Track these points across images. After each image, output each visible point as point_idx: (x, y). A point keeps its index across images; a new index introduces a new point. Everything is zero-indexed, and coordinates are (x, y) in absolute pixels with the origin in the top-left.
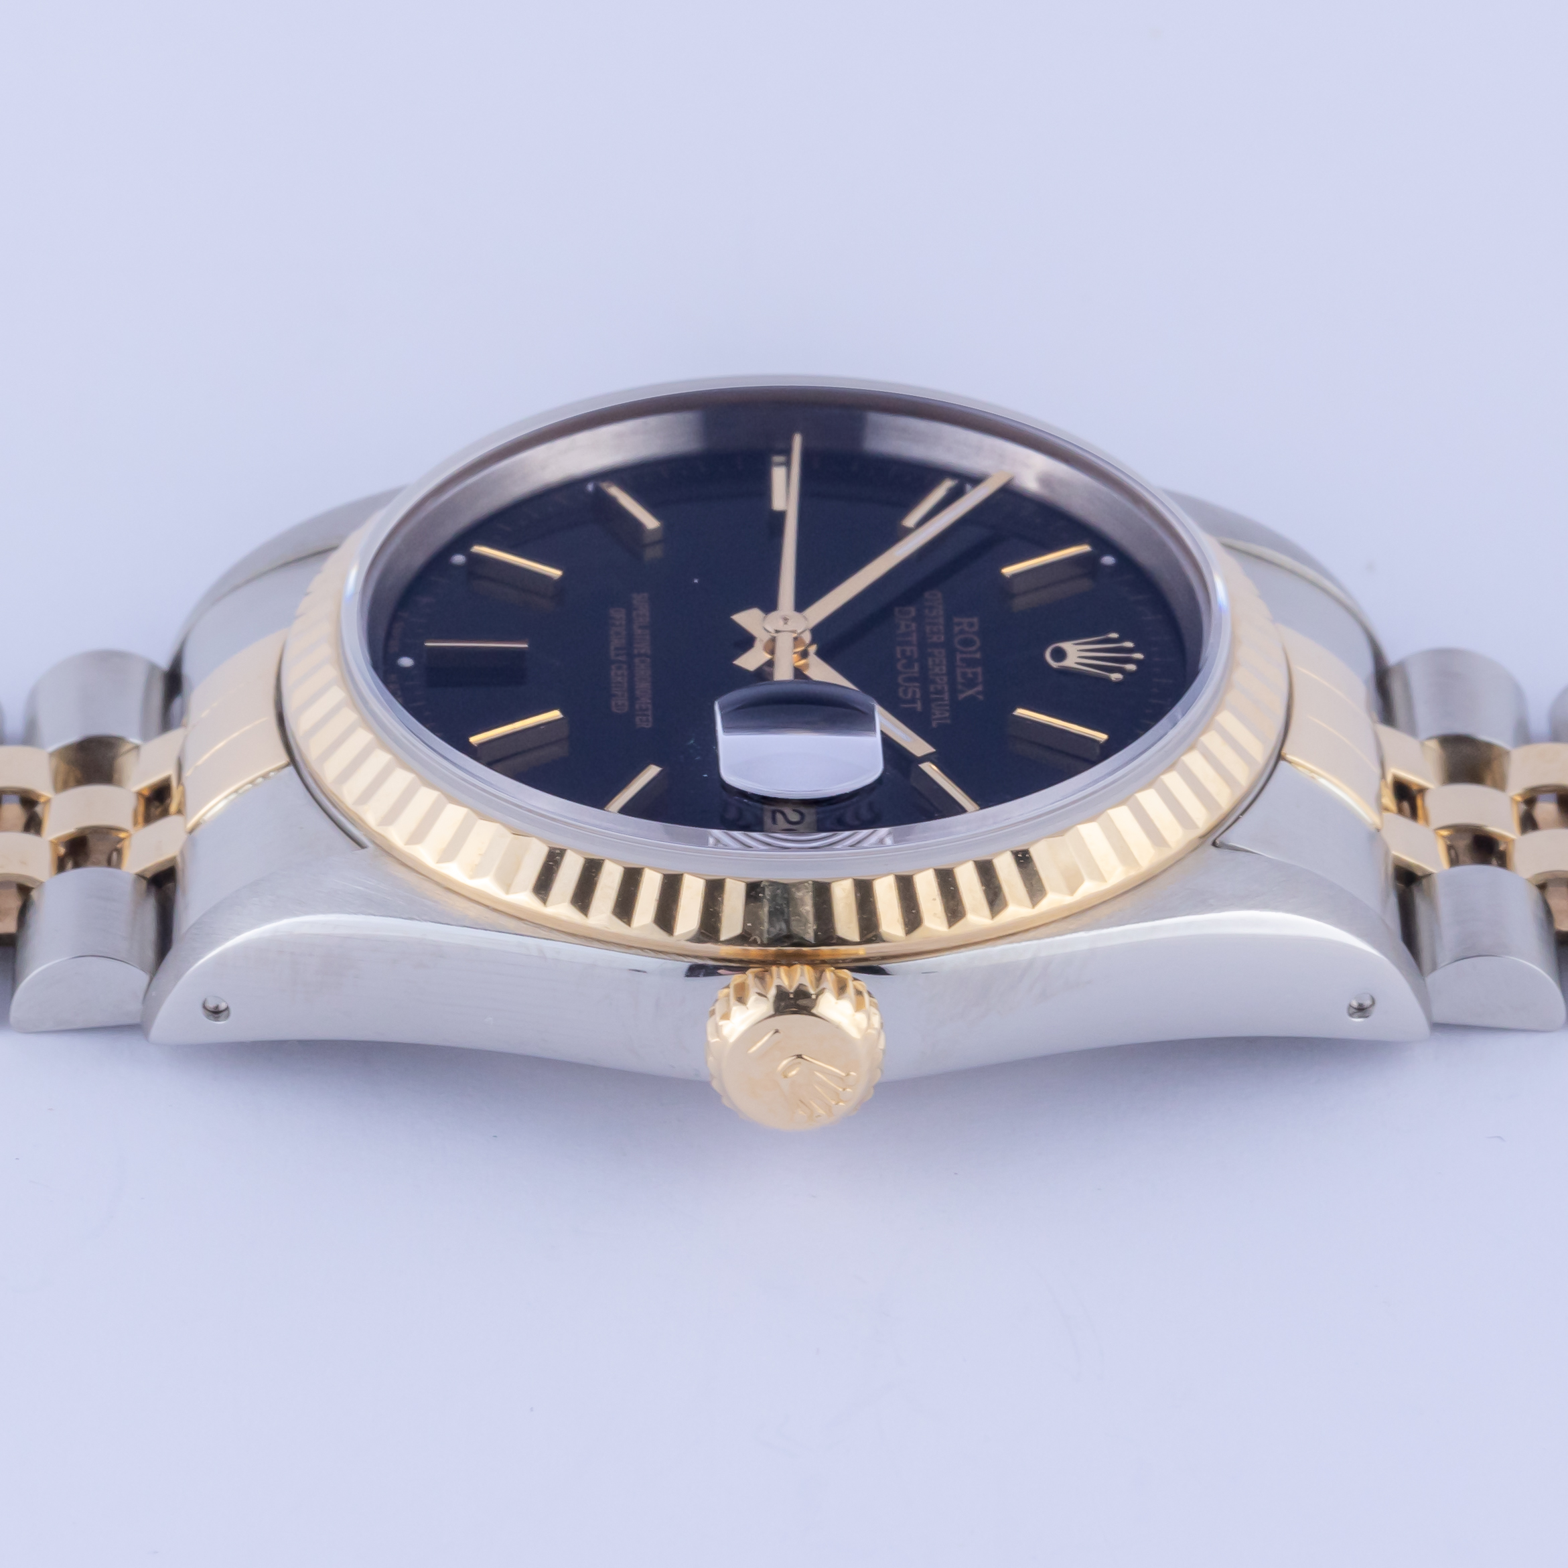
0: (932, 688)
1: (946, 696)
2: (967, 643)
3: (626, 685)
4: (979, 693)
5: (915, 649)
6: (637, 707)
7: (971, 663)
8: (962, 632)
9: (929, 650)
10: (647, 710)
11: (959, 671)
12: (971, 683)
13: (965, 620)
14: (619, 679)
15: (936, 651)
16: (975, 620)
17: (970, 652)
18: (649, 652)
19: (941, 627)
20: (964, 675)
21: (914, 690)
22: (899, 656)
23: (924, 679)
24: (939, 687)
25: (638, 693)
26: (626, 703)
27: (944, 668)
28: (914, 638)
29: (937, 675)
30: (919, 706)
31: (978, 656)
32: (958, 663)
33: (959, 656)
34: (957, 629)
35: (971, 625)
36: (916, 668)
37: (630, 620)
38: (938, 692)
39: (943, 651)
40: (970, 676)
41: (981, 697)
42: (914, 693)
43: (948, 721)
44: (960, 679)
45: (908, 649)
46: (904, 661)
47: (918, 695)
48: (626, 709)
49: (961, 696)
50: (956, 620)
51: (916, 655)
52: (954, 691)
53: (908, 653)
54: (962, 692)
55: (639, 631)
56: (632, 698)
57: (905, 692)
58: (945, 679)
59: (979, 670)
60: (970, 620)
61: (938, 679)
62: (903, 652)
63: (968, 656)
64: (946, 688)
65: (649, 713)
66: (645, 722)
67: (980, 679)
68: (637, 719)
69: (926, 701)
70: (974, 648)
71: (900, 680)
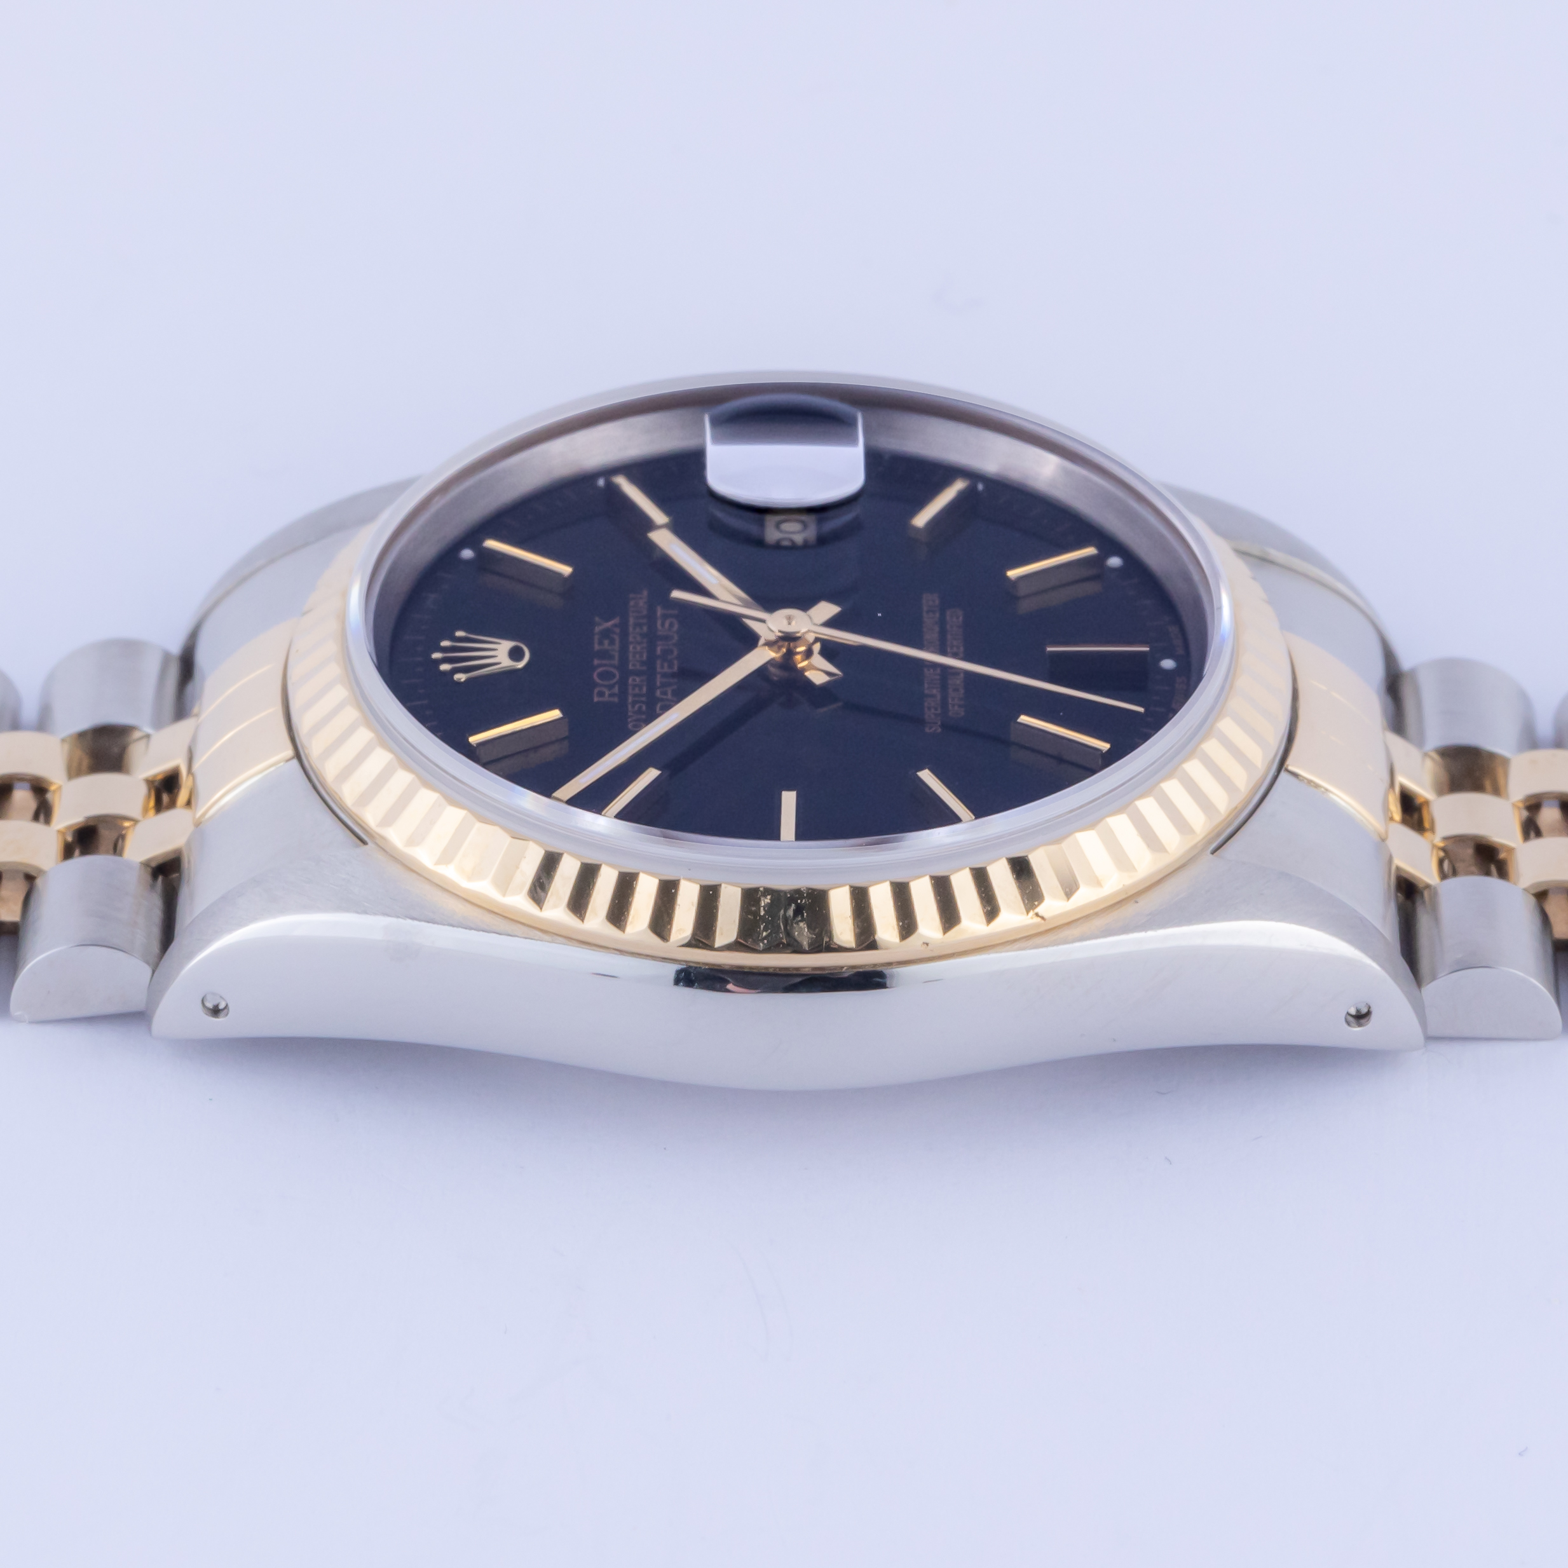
0: (645, 629)
1: (631, 621)
2: (605, 676)
3: (949, 637)
4: (599, 624)
5: (659, 669)
6: (937, 615)
7: (604, 655)
8: (611, 687)
9: (644, 668)
10: (928, 612)
11: (617, 646)
12: (606, 634)
13: (606, 698)
14: (955, 643)
15: (638, 667)
16: (596, 699)
17: (605, 665)
18: (925, 670)
19: (630, 691)
20: (612, 642)
21: (662, 627)
22: (676, 662)
23: (652, 638)
24: (638, 630)
25: (937, 629)
26: (948, 618)
27: (631, 647)
28: (659, 680)
29: (639, 643)
30: (659, 611)
31: (596, 662)
32: (617, 655)
33: (616, 662)
34: (616, 690)
35: (601, 694)
36: (659, 650)
37: (944, 703)
38: (640, 625)
39: (631, 667)
40: (606, 642)
41: (597, 619)
42: (663, 625)
43: (632, 596)
44: (617, 638)
45: (666, 670)
46: (669, 657)
47: (659, 623)
48: (948, 613)
49: (616, 621)
50: (616, 700)
51: (659, 662)
52: (624, 626)
53: (666, 665)
54: (615, 625)
55: (935, 691)
56: (942, 623)
57: (671, 625)
58: (631, 639)
59: (597, 647)
60: (601, 699)
61: (639, 638)
62: (671, 666)
63: (604, 662)
64: (631, 629)
65: (925, 608)
66: (930, 600)
67: (596, 637)
68: (937, 602)
69: (651, 617)
70: (600, 670)
71: (676, 637)
